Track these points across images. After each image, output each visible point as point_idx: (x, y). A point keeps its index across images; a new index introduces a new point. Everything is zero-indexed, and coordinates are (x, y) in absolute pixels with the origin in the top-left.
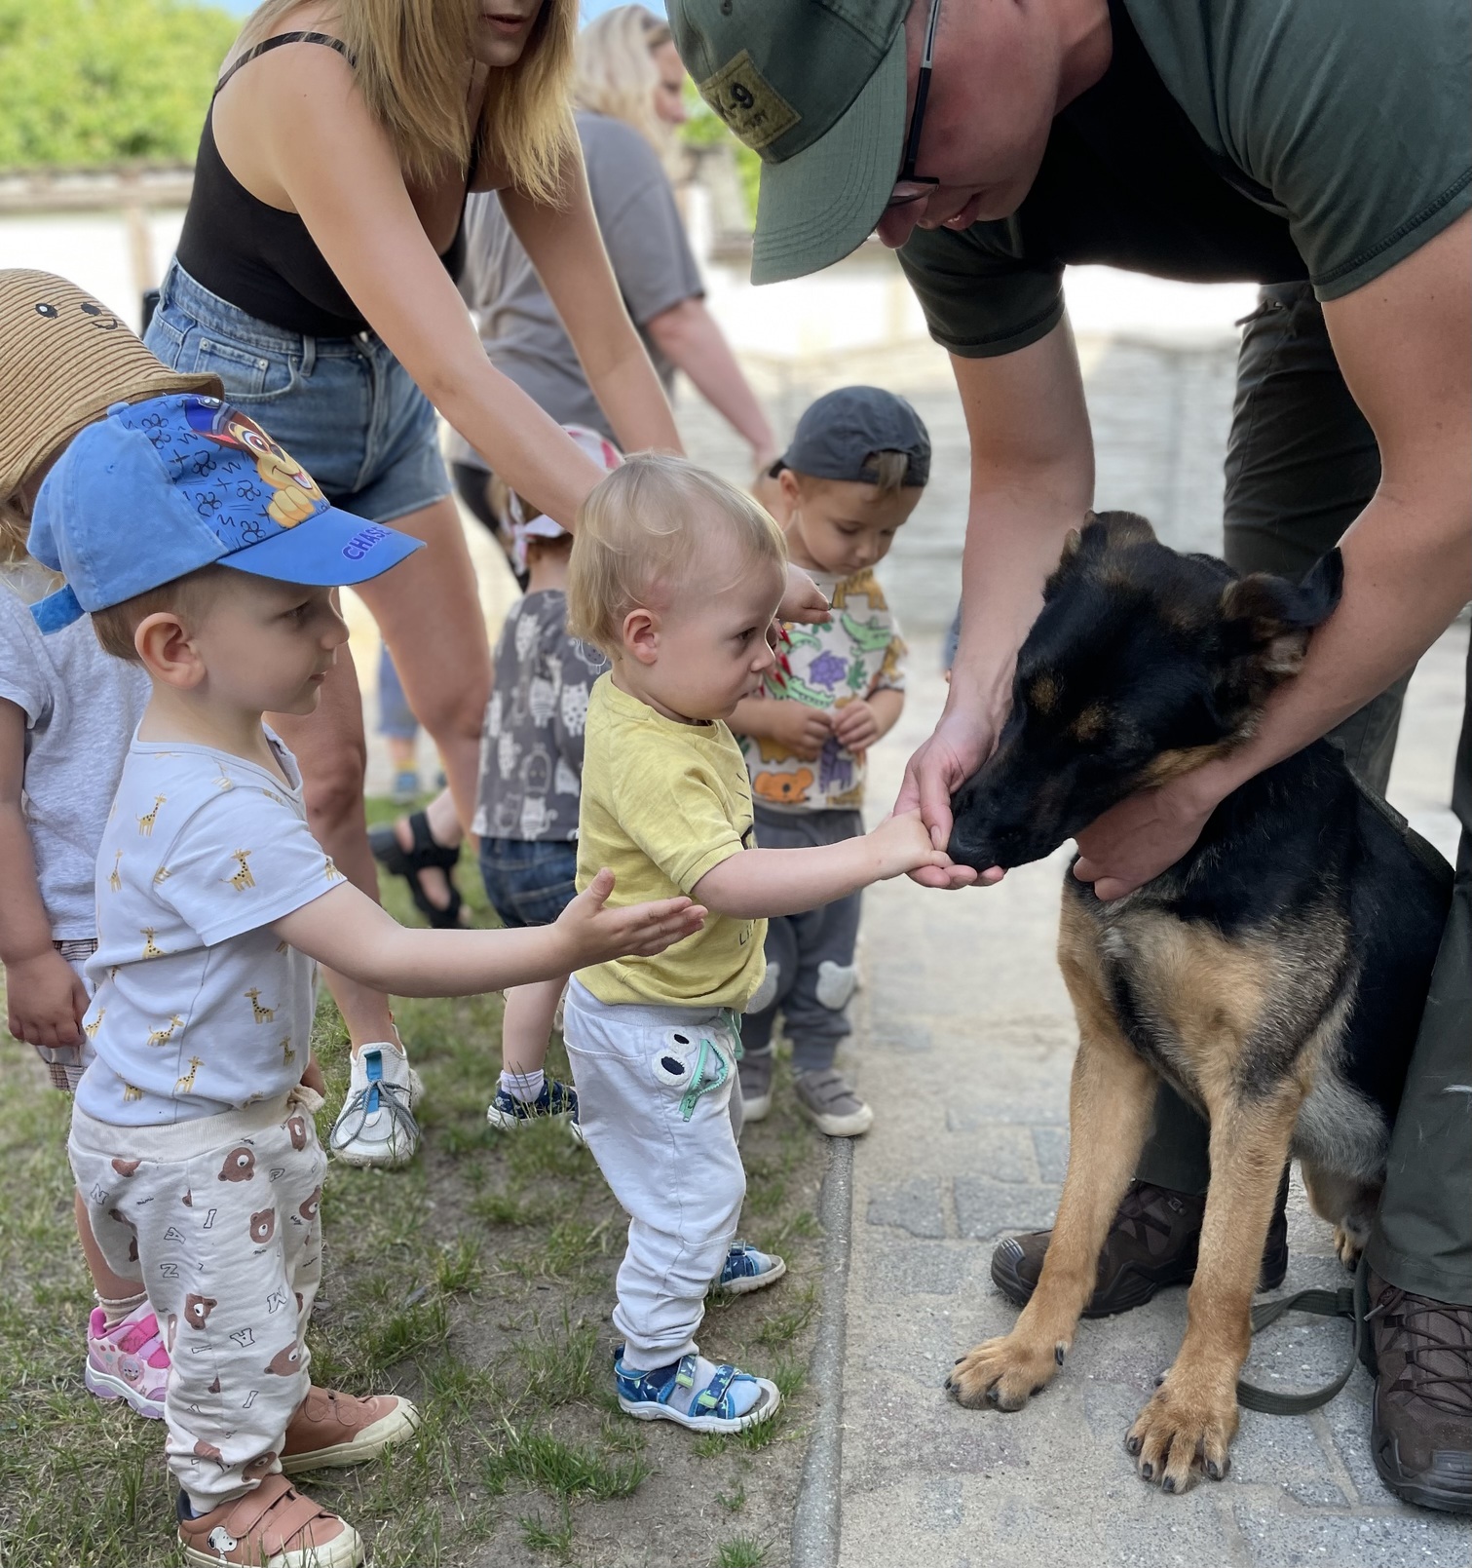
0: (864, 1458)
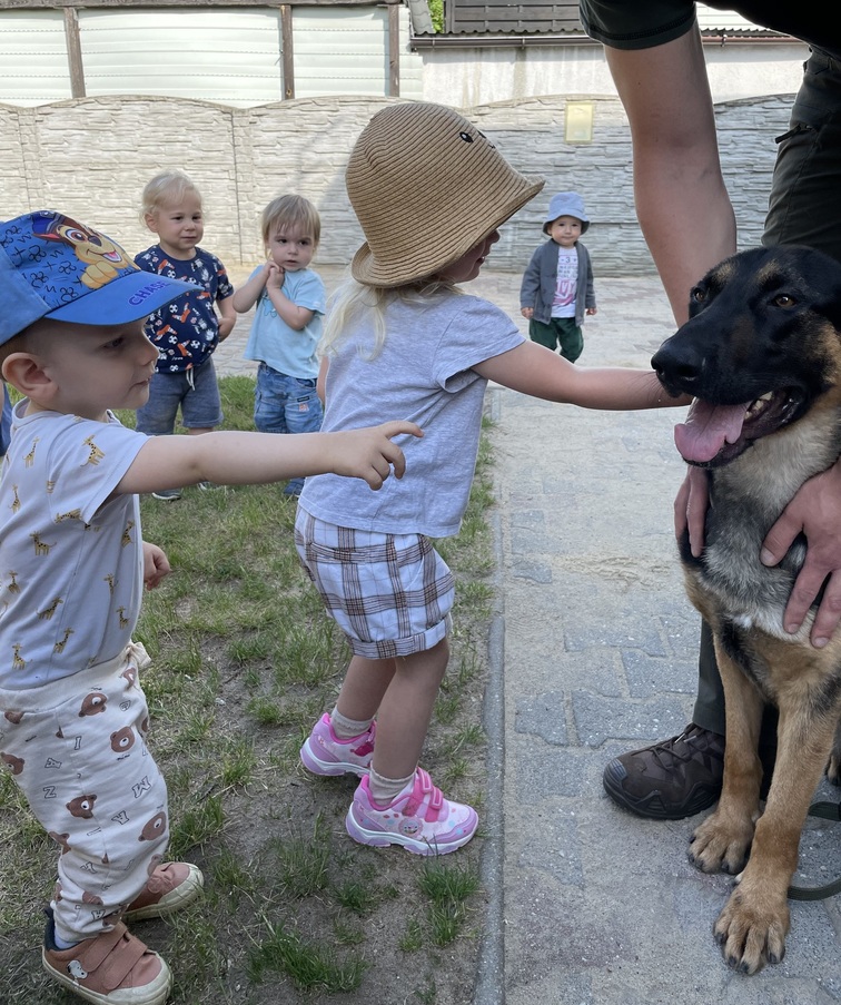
0: (521, 952)
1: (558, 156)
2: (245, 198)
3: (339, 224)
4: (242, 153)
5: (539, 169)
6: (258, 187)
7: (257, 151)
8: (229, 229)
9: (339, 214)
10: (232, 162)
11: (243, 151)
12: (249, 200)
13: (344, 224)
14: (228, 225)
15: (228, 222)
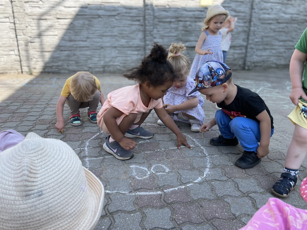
1: (196, 13)
2: (22, 34)
3: (82, 49)
4: (17, 6)
5: (187, 19)
6: (29, 27)
7: (27, 5)
8: (12, 53)
9: (81, 43)
10: (11, 12)
11: (18, 5)
12: (24, 35)
13: (85, 49)
14: (12, 50)
15: (12, 48)
